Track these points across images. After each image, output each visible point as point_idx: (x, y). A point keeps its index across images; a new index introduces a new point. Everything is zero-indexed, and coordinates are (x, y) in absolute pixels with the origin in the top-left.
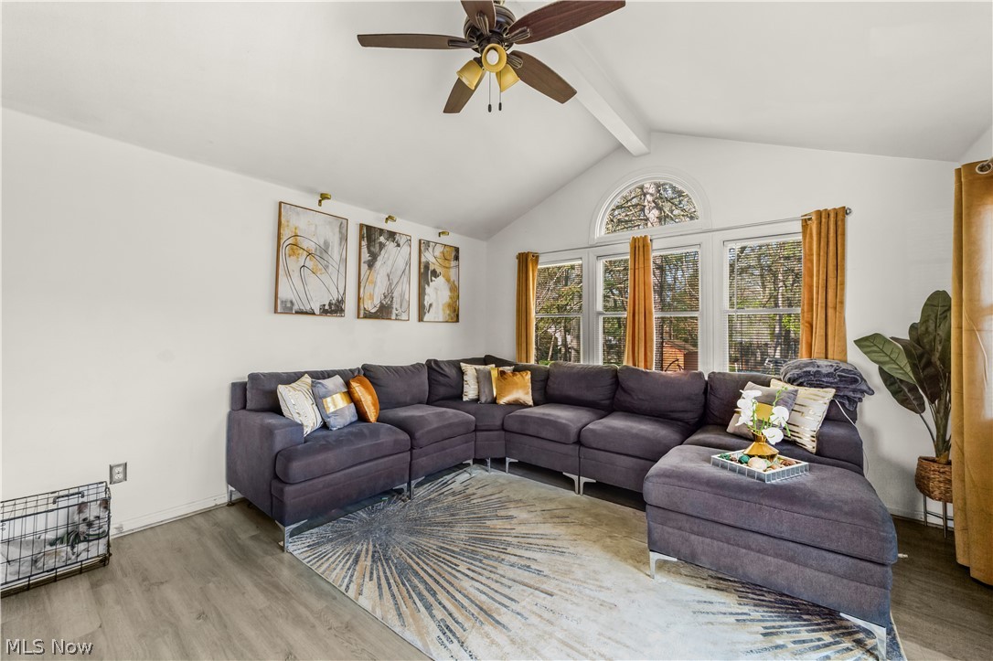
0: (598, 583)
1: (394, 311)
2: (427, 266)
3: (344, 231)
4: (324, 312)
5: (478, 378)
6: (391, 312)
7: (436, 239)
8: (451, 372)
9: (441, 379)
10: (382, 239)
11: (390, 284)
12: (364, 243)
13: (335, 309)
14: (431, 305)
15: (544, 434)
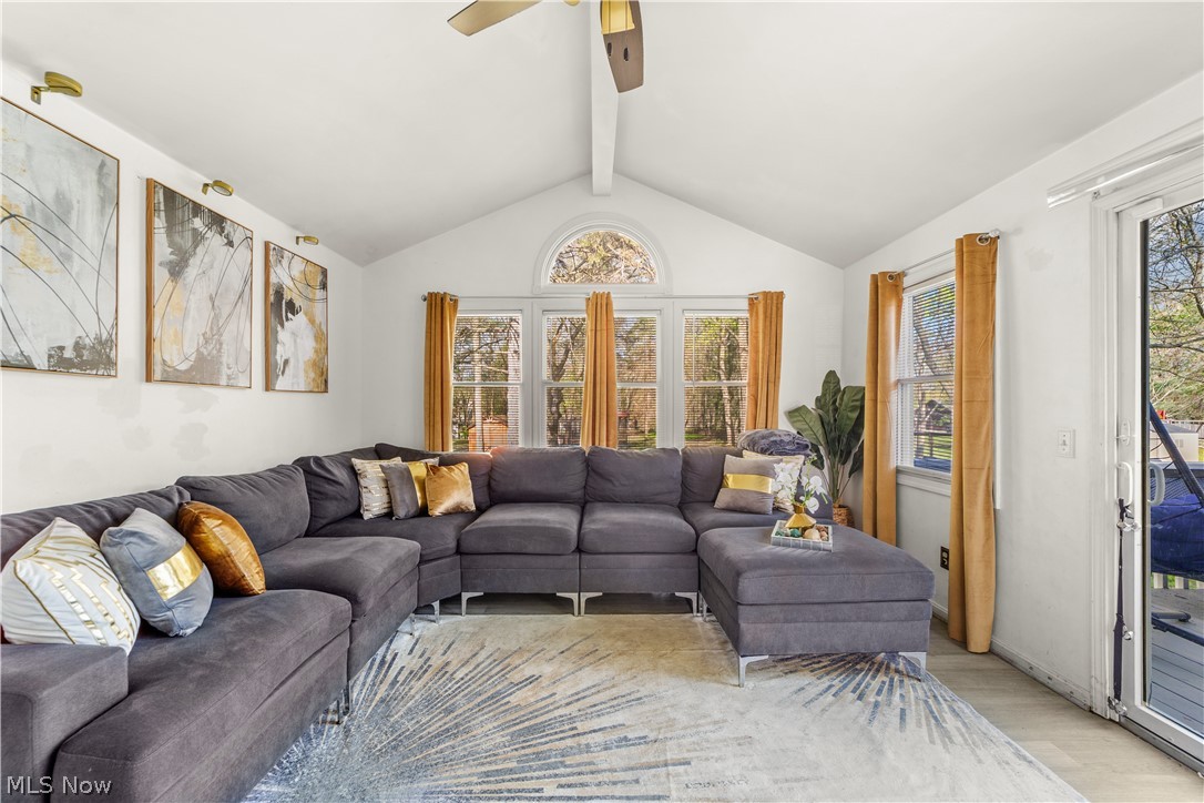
0: (709, 720)
1: (225, 370)
2: (279, 294)
3: (111, 182)
4: (61, 363)
5: (386, 481)
6: (219, 371)
7: (290, 245)
8: (341, 474)
9: (329, 488)
10: (198, 223)
11: (216, 317)
12: (160, 223)
13: (91, 359)
14: (286, 362)
15: (530, 549)
